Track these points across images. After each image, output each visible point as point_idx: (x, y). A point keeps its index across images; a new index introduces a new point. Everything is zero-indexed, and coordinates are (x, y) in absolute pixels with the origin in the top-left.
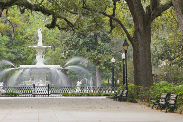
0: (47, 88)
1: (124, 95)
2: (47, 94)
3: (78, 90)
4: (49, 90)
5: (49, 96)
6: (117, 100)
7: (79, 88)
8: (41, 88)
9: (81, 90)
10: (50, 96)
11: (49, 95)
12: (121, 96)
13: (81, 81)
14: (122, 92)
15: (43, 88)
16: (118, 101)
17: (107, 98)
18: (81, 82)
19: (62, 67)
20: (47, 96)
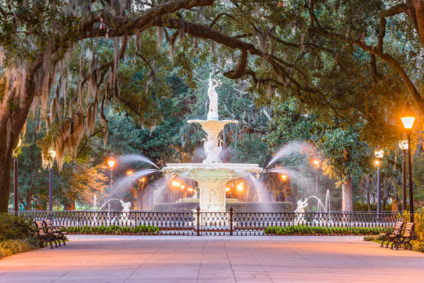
0: (228, 215)
1: (407, 234)
2: (227, 230)
3: (299, 221)
4: (231, 220)
5: (231, 234)
6: (390, 246)
7: (301, 215)
8: (213, 215)
9: (305, 222)
10: (234, 233)
11: (231, 231)
12: (399, 236)
13: (306, 200)
14: (402, 226)
15: (218, 215)
16: (392, 248)
17: (365, 239)
18: (305, 202)
19: (261, 169)
20: (229, 233)
